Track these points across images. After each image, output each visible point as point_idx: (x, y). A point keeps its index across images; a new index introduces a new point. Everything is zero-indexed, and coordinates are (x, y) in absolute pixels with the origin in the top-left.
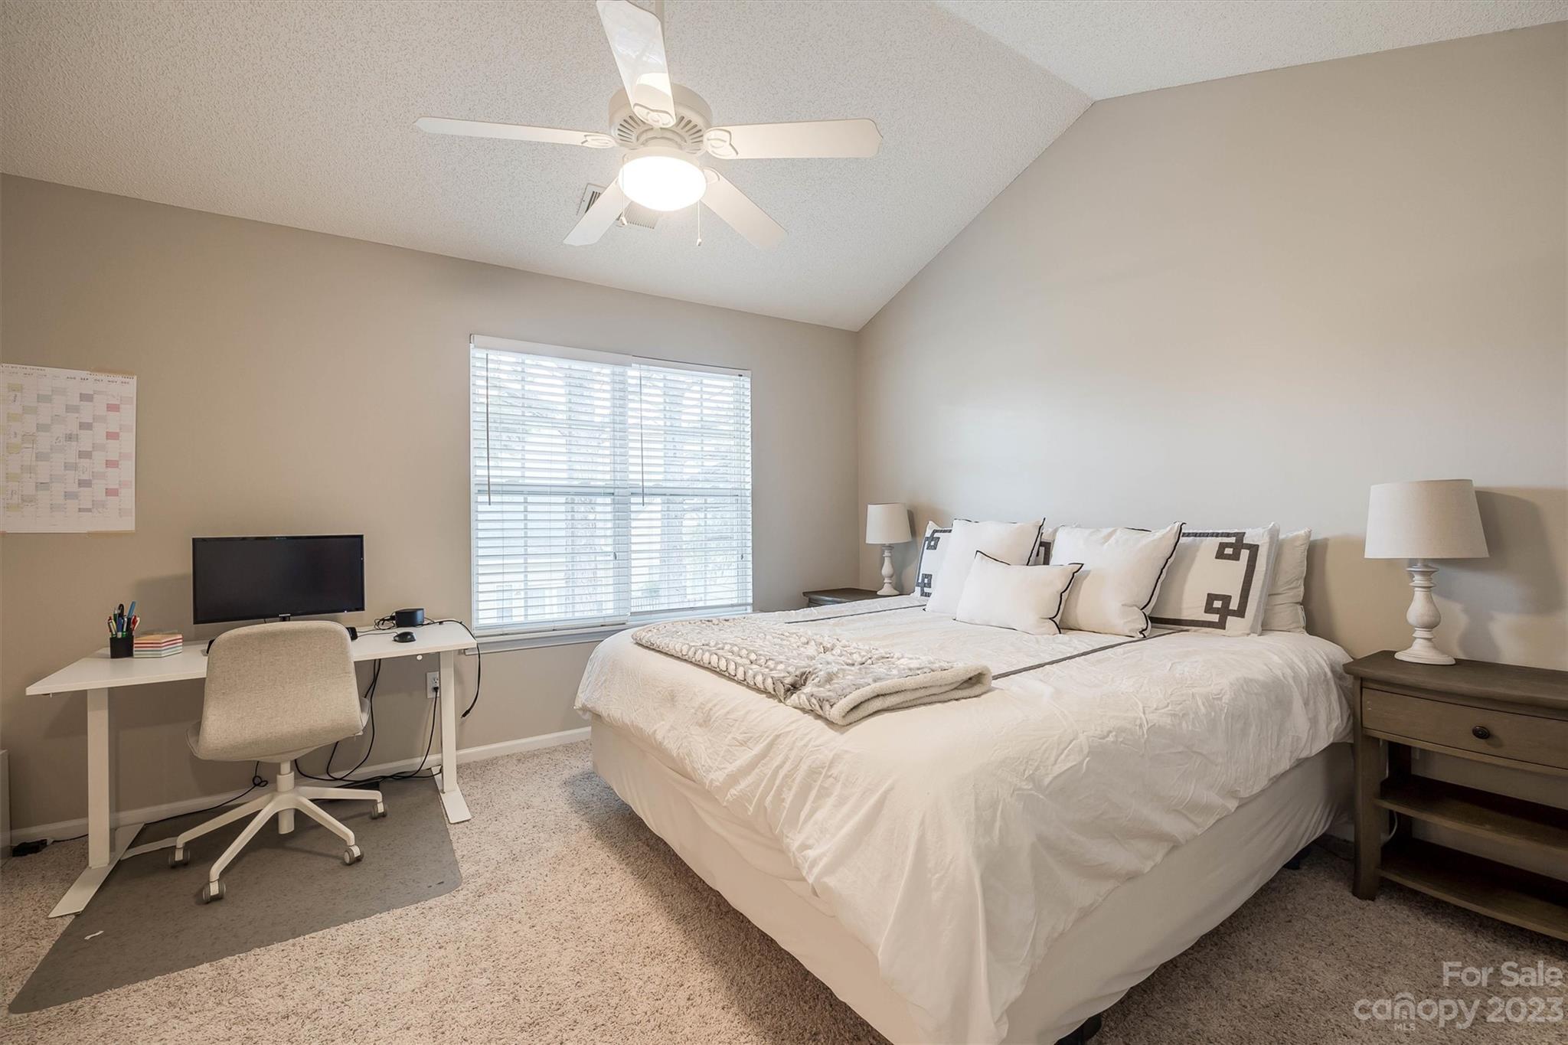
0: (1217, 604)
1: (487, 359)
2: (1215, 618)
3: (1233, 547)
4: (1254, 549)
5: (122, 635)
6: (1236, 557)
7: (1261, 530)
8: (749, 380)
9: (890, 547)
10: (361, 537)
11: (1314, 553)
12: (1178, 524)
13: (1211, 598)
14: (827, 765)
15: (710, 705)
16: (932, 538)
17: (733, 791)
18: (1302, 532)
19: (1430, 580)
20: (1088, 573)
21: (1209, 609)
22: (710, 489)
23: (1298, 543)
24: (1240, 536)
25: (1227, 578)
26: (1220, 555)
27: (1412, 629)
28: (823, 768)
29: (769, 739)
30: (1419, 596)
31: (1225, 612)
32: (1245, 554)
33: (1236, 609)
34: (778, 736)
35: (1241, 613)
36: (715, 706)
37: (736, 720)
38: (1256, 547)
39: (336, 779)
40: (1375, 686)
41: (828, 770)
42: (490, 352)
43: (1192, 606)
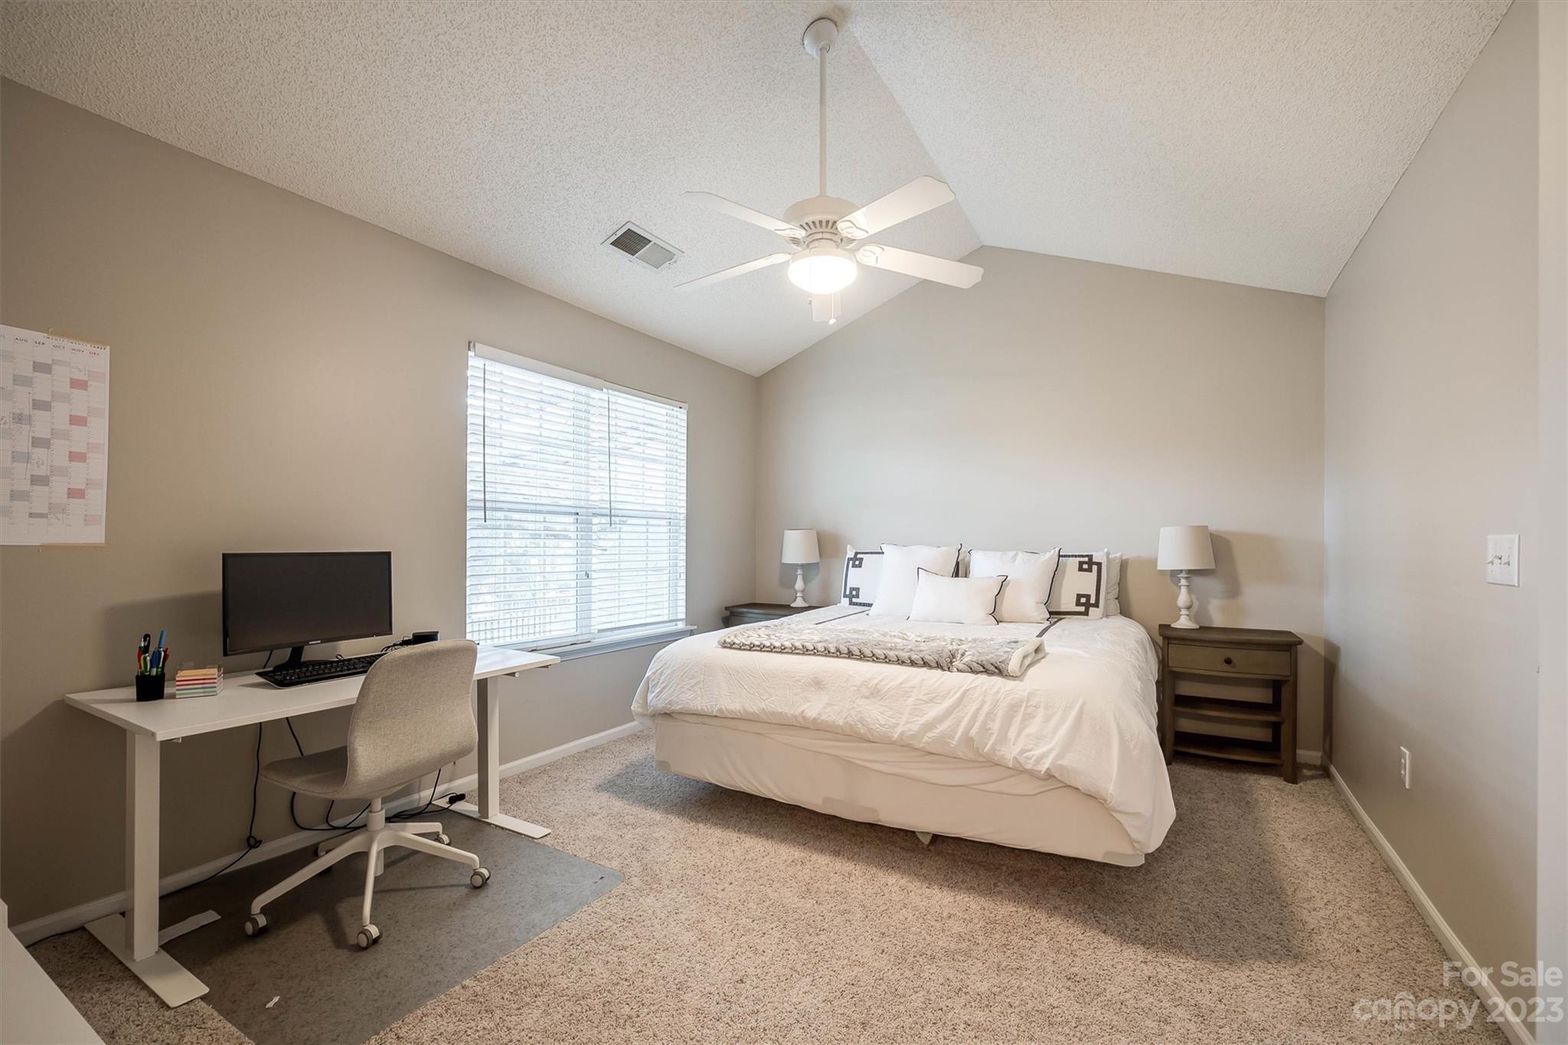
0: (1083, 600)
1: (484, 369)
2: (1082, 609)
3: (1088, 564)
4: (1099, 565)
5: (157, 672)
6: (1090, 570)
7: (1101, 553)
8: (686, 412)
9: (802, 566)
10: (388, 554)
11: (1124, 565)
12: (1057, 549)
13: (1079, 596)
14: (1025, 699)
15: (875, 681)
16: (855, 558)
17: (930, 735)
18: (1118, 555)
19: (1189, 582)
20: (1009, 581)
21: (1078, 604)
22: (651, 511)
23: (1117, 561)
24: (1090, 557)
25: (1086, 583)
26: (1081, 569)
27: (1180, 609)
28: (1022, 702)
29: (958, 695)
30: (1184, 590)
31: (1088, 605)
32: (1095, 568)
33: (1094, 602)
34: (966, 691)
35: (1096, 605)
36: (881, 681)
37: (915, 687)
38: (1100, 564)
39: (335, 828)
40: (1176, 642)
41: (1027, 702)
42: (488, 363)
43: (1068, 603)
